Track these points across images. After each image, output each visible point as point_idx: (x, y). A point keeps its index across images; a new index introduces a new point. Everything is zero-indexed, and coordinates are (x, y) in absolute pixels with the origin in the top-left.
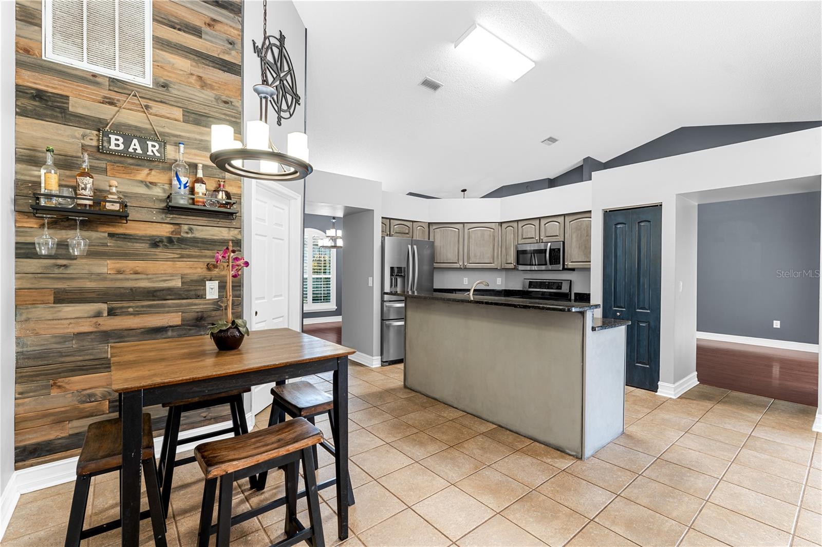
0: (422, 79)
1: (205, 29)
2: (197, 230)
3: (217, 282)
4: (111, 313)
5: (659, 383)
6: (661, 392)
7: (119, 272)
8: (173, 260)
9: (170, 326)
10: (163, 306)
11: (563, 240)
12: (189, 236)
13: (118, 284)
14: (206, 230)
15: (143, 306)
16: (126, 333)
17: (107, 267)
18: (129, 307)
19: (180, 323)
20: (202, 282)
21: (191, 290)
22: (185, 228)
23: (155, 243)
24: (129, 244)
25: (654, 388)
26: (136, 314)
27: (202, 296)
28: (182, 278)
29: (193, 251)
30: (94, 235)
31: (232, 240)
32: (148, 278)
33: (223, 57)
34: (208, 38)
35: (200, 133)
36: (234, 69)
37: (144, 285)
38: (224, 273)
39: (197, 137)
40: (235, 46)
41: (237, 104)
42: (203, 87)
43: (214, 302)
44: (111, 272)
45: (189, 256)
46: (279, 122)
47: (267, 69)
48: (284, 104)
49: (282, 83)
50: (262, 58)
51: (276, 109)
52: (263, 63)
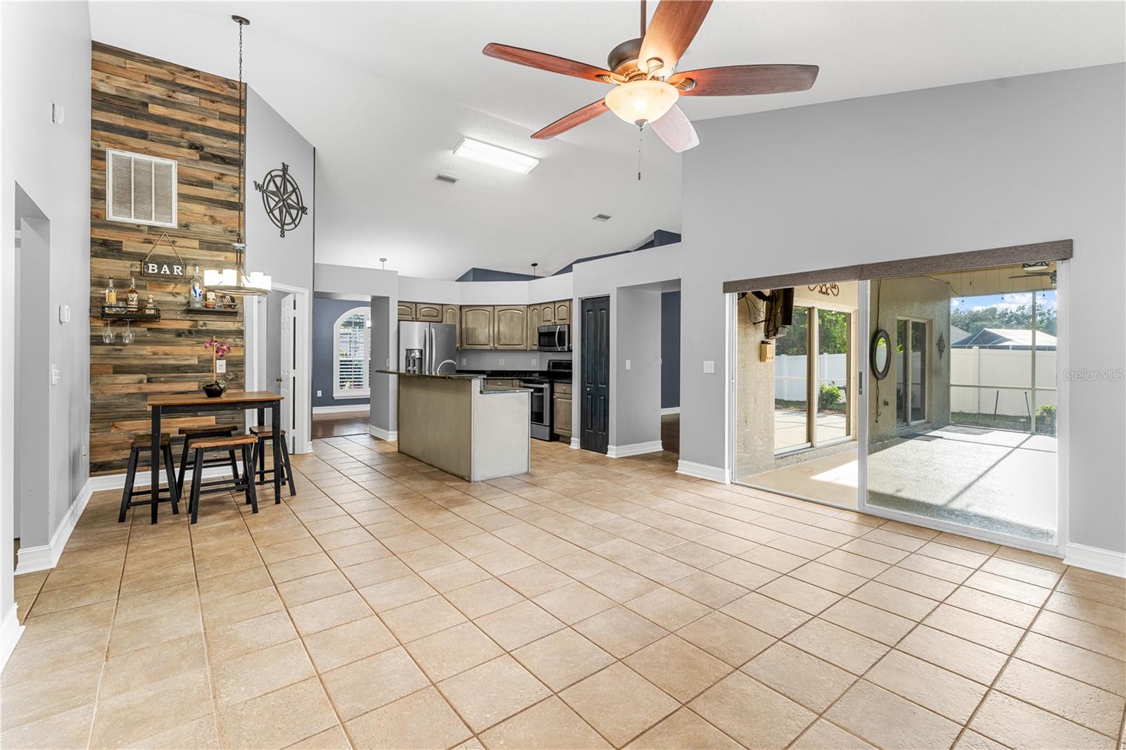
0: (435, 175)
1: (215, 181)
2: (209, 324)
3: (224, 361)
4: (149, 381)
5: (609, 446)
6: (610, 454)
7: (155, 354)
8: (192, 345)
9: (191, 391)
10: (184, 377)
11: (568, 323)
12: (204, 328)
13: (153, 362)
14: (215, 325)
15: (171, 377)
17: (147, 350)
18: (161, 377)
19: (197, 389)
20: (213, 361)
21: (205, 367)
22: (201, 323)
23: (179, 334)
24: (161, 335)
25: (604, 450)
26: (166, 382)
27: (213, 371)
28: (198, 358)
29: (206, 339)
30: (138, 329)
31: (237, 331)
32: (174, 358)
33: (227, 199)
34: (217, 188)
35: (212, 256)
36: (238, 207)
37: (171, 362)
38: (230, 355)
39: (209, 258)
40: (239, 190)
41: (240, 232)
42: (213, 223)
43: (223, 375)
44: (149, 354)
45: (202, 343)
46: (282, 235)
47: (269, 198)
48: (288, 219)
49: (285, 203)
50: (264, 191)
51: (280, 225)
52: (265, 196)
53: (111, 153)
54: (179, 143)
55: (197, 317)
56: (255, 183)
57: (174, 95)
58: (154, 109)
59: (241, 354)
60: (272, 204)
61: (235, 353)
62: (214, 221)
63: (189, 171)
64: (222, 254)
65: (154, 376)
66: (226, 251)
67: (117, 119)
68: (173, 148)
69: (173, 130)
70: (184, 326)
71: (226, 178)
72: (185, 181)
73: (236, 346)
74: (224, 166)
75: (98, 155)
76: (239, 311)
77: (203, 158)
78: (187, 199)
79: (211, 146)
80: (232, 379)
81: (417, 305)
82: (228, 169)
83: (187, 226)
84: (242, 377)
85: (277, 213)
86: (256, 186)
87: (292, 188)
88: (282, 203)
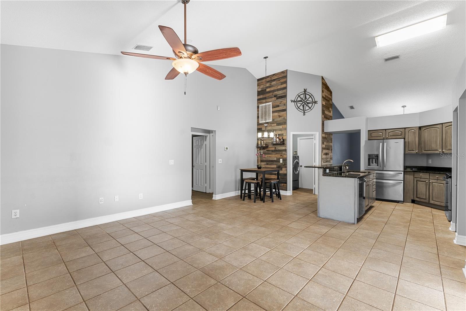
0: (383, 60)
1: (279, 104)
3: (282, 159)
4: (267, 164)
7: (268, 157)
8: (275, 154)
10: (274, 164)
12: (277, 149)
13: (267, 159)
14: (280, 148)
15: (271, 163)
17: (267, 156)
20: (279, 159)
21: (278, 161)
23: (272, 151)
24: (269, 152)
26: (270, 165)
27: (280, 162)
28: (276, 158)
29: (278, 153)
31: (285, 149)
33: (283, 109)
35: (279, 127)
36: (285, 110)
37: (271, 159)
38: (283, 157)
39: (278, 128)
40: (285, 105)
41: (286, 118)
42: (279, 117)
43: (282, 163)
44: (267, 157)
45: (277, 154)
46: (304, 114)
47: (297, 103)
48: (307, 108)
49: (306, 103)
50: (295, 102)
51: (303, 111)
52: (295, 103)
53: (260, 105)
54: (272, 97)
55: (276, 146)
56: (291, 100)
57: (271, 84)
58: (268, 90)
59: (286, 157)
60: (299, 105)
61: (285, 156)
62: (280, 116)
63: (274, 104)
64: (281, 126)
65: (268, 163)
66: (282, 125)
67: (261, 97)
68: (271, 99)
69: (271, 94)
70: (273, 149)
71: (282, 102)
72: (273, 107)
73: (285, 154)
74: (282, 99)
75: (258, 107)
76: (285, 143)
77: (277, 99)
78: (273, 112)
79: (279, 94)
80: (284, 165)
81: (387, 130)
82: (283, 99)
83: (274, 120)
84: (286, 164)
85: (301, 108)
86: (292, 101)
87: (309, 96)
88: (304, 103)
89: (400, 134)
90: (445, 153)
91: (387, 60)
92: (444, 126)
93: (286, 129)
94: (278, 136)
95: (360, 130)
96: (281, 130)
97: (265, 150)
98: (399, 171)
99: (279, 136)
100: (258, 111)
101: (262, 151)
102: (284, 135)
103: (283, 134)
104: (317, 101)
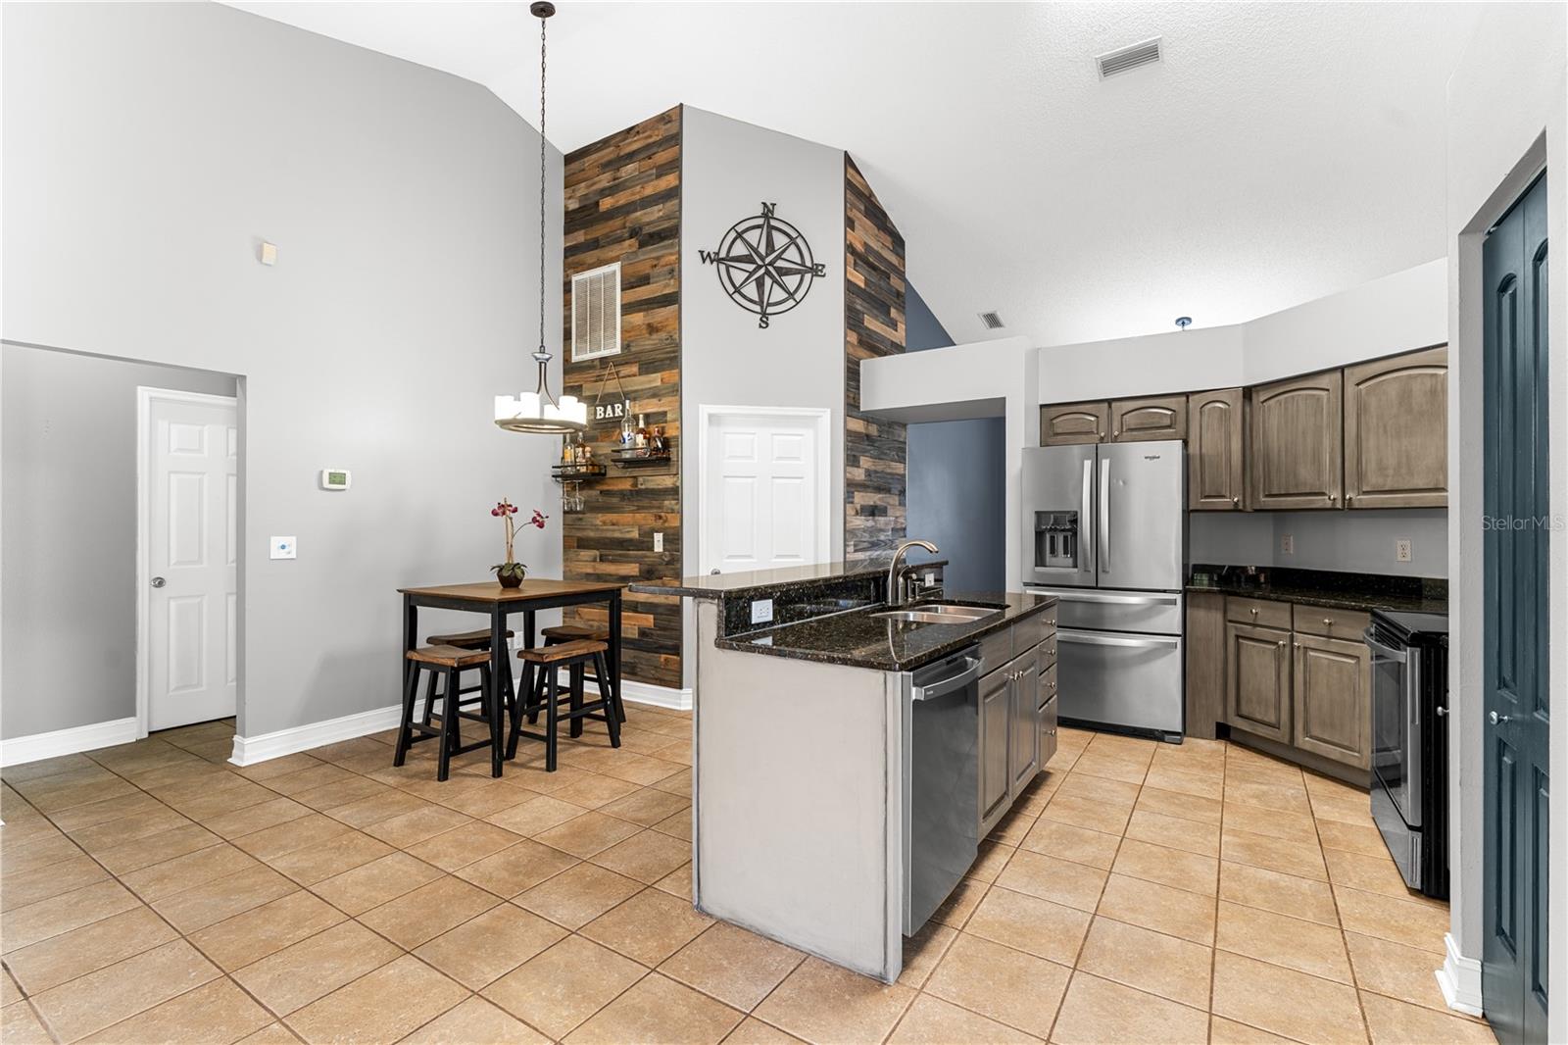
1: (651, 272)
2: (648, 481)
3: (662, 534)
4: (602, 559)
7: (604, 523)
8: (632, 512)
9: (632, 576)
10: (627, 556)
12: (643, 487)
13: (604, 535)
14: (652, 481)
15: (617, 555)
16: (608, 577)
17: (599, 519)
18: (610, 555)
19: (638, 574)
20: (650, 534)
21: (644, 542)
22: (641, 479)
23: (622, 495)
24: (610, 499)
26: (612, 562)
27: (651, 548)
28: (639, 530)
29: (645, 503)
30: (592, 493)
31: (672, 488)
32: (619, 530)
33: (664, 293)
34: (655, 279)
35: (650, 382)
36: (673, 299)
37: (617, 535)
38: (666, 525)
39: (648, 386)
40: (675, 272)
41: (676, 336)
42: (650, 334)
43: (660, 555)
44: (600, 524)
45: (643, 508)
46: (764, 323)
47: (731, 269)
48: (778, 294)
49: (770, 268)
50: (720, 261)
51: (757, 308)
52: (722, 267)
53: (575, 278)
54: (621, 237)
55: (636, 472)
56: (702, 252)
57: (618, 174)
58: (606, 204)
59: (678, 524)
60: (739, 277)
61: (673, 521)
62: (652, 329)
63: (630, 270)
64: (659, 375)
65: (607, 552)
66: (664, 370)
67: (580, 237)
68: (616, 247)
69: (617, 222)
70: (626, 485)
71: (663, 261)
72: (626, 286)
73: (673, 511)
74: (662, 244)
75: (567, 287)
76: (673, 457)
77: (642, 245)
78: (628, 309)
79: (648, 224)
80: (668, 563)
81: (1114, 404)
82: (665, 247)
83: (628, 346)
84: (680, 560)
85: (751, 290)
86: (705, 257)
87: (786, 240)
88: (762, 271)
89: (1167, 422)
90: (1356, 505)
91: (1110, 66)
92: (1352, 377)
93: (676, 390)
94: (642, 425)
95: (1004, 398)
96: (655, 394)
97: (594, 493)
98: (1165, 591)
99: (647, 423)
100: (567, 304)
101: (579, 497)
102: (669, 417)
103: (665, 413)
104: (823, 266)
